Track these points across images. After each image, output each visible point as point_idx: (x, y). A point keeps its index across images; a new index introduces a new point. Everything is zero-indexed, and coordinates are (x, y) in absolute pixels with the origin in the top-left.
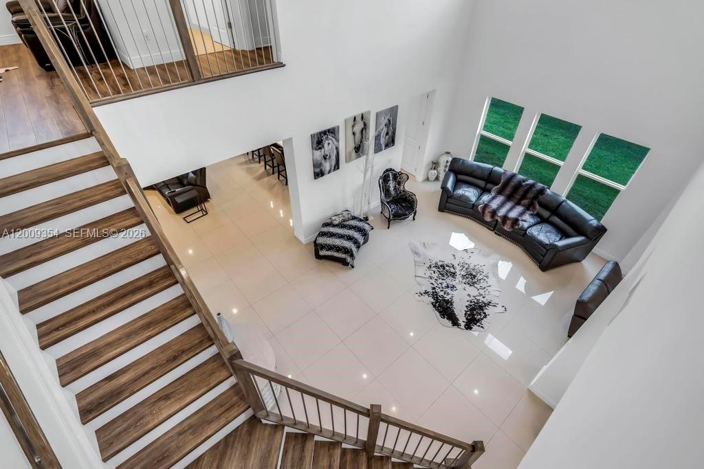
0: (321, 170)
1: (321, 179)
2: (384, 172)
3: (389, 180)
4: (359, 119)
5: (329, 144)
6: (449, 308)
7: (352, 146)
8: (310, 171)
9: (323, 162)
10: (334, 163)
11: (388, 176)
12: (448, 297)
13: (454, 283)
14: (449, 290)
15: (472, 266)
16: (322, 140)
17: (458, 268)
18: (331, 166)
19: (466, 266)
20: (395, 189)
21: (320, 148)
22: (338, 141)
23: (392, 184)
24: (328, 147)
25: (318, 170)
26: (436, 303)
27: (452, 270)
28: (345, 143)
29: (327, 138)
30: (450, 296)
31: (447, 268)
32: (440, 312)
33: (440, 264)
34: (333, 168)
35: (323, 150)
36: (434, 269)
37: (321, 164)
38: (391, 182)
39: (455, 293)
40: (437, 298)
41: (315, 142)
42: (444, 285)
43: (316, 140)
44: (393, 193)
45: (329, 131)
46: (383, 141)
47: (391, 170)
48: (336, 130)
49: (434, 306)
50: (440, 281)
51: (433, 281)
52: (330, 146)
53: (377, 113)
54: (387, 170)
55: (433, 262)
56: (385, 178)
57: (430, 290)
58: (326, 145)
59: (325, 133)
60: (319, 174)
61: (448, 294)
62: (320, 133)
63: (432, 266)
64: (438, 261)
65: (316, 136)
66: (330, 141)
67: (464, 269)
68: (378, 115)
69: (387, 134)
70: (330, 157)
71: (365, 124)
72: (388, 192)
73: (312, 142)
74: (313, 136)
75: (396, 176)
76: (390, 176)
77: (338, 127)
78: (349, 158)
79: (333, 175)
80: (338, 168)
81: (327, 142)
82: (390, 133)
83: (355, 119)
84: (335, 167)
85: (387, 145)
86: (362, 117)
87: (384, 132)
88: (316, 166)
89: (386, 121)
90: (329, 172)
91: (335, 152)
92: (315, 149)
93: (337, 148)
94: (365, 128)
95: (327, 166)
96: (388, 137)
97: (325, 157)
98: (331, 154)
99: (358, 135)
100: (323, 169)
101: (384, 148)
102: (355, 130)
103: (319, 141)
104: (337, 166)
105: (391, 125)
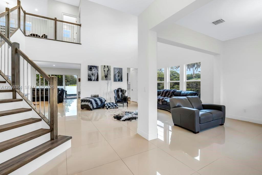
2: (118, 89)
5: (94, 70)
8: (87, 78)
9: (92, 75)
10: (96, 78)
11: (119, 90)
12: (122, 116)
16: (92, 68)
17: (135, 112)
20: (121, 95)
21: (90, 71)
23: (120, 93)
24: (94, 71)
25: (89, 78)
28: (101, 73)
29: (94, 68)
30: (124, 116)
31: (130, 112)
37: (90, 76)
38: (120, 92)
39: (127, 116)
41: (89, 68)
43: (89, 67)
44: (120, 96)
45: (94, 66)
46: (117, 78)
47: (120, 88)
52: (95, 71)
56: (118, 91)
58: (93, 70)
59: (93, 66)
60: (90, 79)
64: (127, 111)
66: (95, 70)
68: (114, 68)
69: (119, 76)
70: (94, 75)
71: (109, 69)
72: (118, 96)
73: (88, 68)
74: (88, 66)
75: (122, 91)
76: (120, 90)
77: (98, 66)
78: (102, 79)
79: (96, 82)
80: (98, 81)
81: (93, 69)
82: (120, 76)
83: (105, 66)
84: (96, 79)
85: (119, 80)
86: (108, 67)
87: (117, 75)
88: (89, 76)
89: (118, 71)
90: (94, 81)
91: (97, 74)
92: (89, 70)
93: (97, 73)
94: (109, 70)
95: (93, 78)
96: (119, 77)
97: (93, 74)
98: (95, 74)
99: (106, 72)
100: (92, 78)
101: (118, 81)
102: (105, 69)
103: (90, 68)
104: (97, 80)
105: (120, 73)
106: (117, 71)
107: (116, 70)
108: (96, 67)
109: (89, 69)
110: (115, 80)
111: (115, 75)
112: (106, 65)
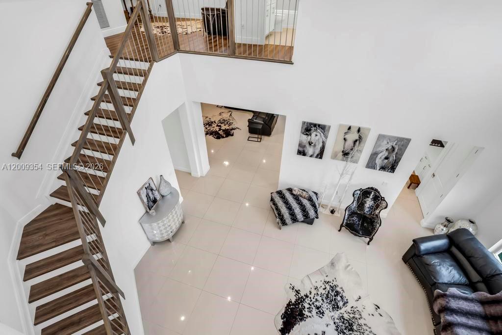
0: (304, 151)
1: (301, 157)
2: (369, 188)
3: (368, 197)
4: (355, 130)
5: (316, 135)
6: (296, 319)
7: (340, 148)
8: (296, 148)
9: (307, 145)
10: (317, 151)
11: (370, 193)
12: (306, 313)
13: (327, 312)
14: (314, 311)
15: (361, 322)
16: (310, 130)
17: (348, 308)
18: (314, 153)
19: (357, 316)
20: (371, 208)
21: (307, 134)
22: (326, 137)
23: (369, 203)
24: (316, 136)
25: (301, 149)
26: (293, 305)
27: (341, 304)
28: (333, 142)
29: (316, 130)
30: (309, 314)
31: (339, 298)
32: (286, 312)
33: (338, 289)
34: (315, 155)
35: (310, 137)
36: (328, 287)
37: (305, 146)
38: (369, 199)
39: (316, 318)
40: (299, 303)
41: (304, 128)
42: (318, 304)
43: (305, 127)
44: (366, 209)
45: (319, 125)
46: (379, 161)
47: (376, 190)
48: (327, 128)
49: (289, 305)
50: (319, 298)
51: (314, 292)
52: (317, 137)
53: (379, 135)
54: (372, 188)
55: (335, 283)
56: (366, 193)
57: (302, 294)
58: (313, 134)
59: (315, 125)
61: (310, 312)
62: (311, 124)
63: (331, 284)
64: (340, 286)
65: (306, 124)
66: (318, 134)
67: (352, 316)
68: (381, 137)
69: (387, 158)
70: (315, 145)
71: (360, 137)
72: (361, 205)
73: (302, 128)
74: (304, 123)
75: (378, 199)
76: (372, 195)
77: (330, 127)
78: (334, 157)
79: (314, 160)
80: (321, 158)
81: (315, 133)
82: (391, 159)
83: (350, 128)
84: (318, 155)
86: (359, 131)
87: (384, 154)
88: (300, 145)
89: (389, 146)
90: (311, 156)
91: (321, 145)
92: (303, 133)
93: (323, 142)
94: (359, 140)
95: (310, 150)
96: (387, 162)
97: (310, 144)
98: (317, 144)
99: (350, 143)
100: (306, 151)
101: (378, 168)
102: (347, 137)
103: (308, 129)
104: (320, 155)
105: (395, 153)
106: (385, 146)
107: (385, 142)
108: (323, 128)
109: (303, 131)
110: (371, 165)
111: (374, 155)
112: (355, 124)
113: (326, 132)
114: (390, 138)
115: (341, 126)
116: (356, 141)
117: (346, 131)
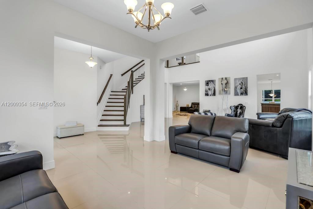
0: (207, 93)
3: (238, 108)
4: (224, 79)
8: (204, 93)
9: (208, 90)
10: (213, 92)
11: (238, 106)
16: (208, 83)
20: (240, 113)
21: (207, 85)
22: (215, 85)
24: (211, 86)
25: (206, 93)
28: (218, 87)
29: (210, 83)
34: (212, 94)
35: (208, 86)
43: (206, 82)
45: (211, 80)
47: (241, 104)
48: (214, 81)
54: (239, 104)
56: (236, 107)
59: (210, 81)
60: (207, 95)
62: (208, 81)
68: (235, 79)
69: (241, 88)
75: (242, 107)
76: (240, 107)
77: (215, 80)
78: (220, 93)
79: (212, 97)
80: (215, 95)
82: (243, 88)
85: (242, 94)
86: (226, 79)
87: (239, 87)
88: (206, 91)
89: (240, 82)
90: (211, 95)
93: (214, 87)
95: (210, 93)
96: (242, 90)
97: (209, 89)
98: (212, 89)
99: (224, 85)
100: (208, 93)
101: (240, 95)
103: (207, 83)
104: (214, 94)
105: (244, 85)
106: (238, 83)
107: (238, 81)
108: (212, 81)
110: (236, 94)
112: (224, 77)
113: (214, 83)
114: (239, 79)
115: (219, 79)
116: (226, 83)
117: (221, 80)
